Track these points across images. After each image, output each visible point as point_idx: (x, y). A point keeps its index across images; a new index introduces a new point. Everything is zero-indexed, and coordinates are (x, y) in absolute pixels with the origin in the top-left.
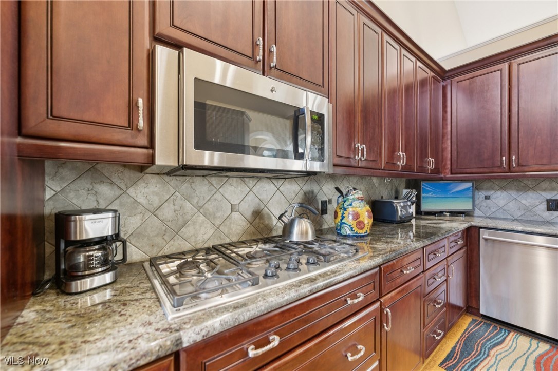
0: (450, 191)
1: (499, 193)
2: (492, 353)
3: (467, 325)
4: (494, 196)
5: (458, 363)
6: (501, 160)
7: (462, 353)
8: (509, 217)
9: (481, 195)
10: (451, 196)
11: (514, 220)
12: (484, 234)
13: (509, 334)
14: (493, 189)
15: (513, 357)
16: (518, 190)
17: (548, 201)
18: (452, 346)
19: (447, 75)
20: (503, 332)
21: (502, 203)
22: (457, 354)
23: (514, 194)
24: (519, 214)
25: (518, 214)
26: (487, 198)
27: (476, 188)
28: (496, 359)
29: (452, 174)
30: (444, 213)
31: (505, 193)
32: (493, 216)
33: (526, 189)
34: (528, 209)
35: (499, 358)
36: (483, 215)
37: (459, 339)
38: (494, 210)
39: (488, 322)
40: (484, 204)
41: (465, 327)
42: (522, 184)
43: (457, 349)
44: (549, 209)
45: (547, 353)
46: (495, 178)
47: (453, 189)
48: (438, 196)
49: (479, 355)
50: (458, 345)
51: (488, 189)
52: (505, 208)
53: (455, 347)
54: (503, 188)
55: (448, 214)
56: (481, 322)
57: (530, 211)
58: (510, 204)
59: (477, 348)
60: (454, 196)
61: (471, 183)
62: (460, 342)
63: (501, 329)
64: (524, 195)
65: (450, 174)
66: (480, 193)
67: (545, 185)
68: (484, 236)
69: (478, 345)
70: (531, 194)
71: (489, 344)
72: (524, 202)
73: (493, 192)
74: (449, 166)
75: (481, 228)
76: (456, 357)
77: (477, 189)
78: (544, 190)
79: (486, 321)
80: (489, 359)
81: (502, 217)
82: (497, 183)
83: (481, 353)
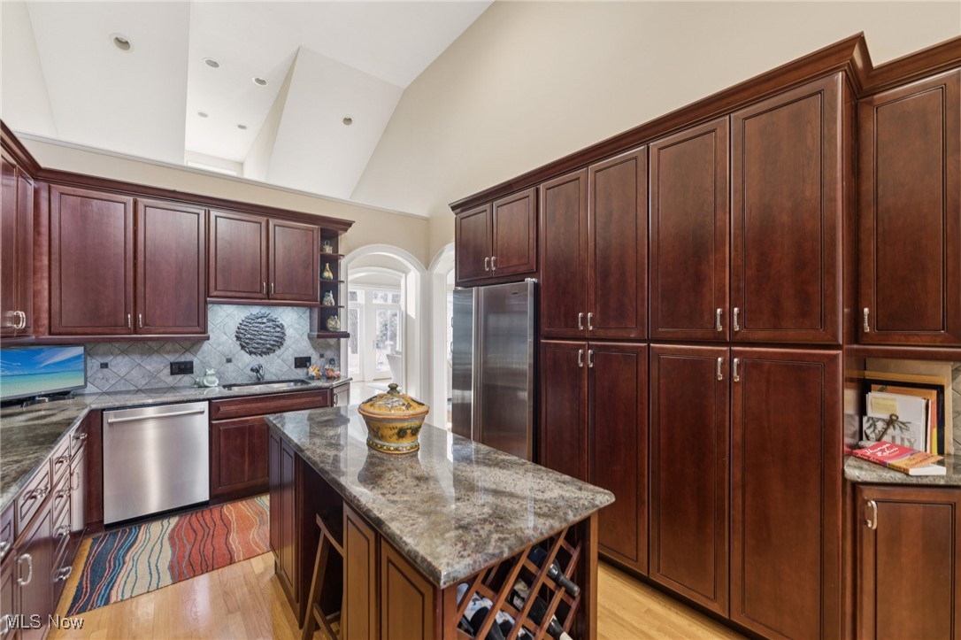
0: (41, 363)
1: (120, 359)
2: (127, 558)
3: (88, 549)
4: (113, 363)
5: (91, 595)
6: (126, 319)
7: (93, 583)
8: (132, 388)
9: (94, 363)
10: (43, 371)
11: (138, 391)
12: (110, 418)
13: (140, 529)
14: (112, 354)
15: (149, 547)
16: (142, 354)
17: (172, 364)
18: (77, 584)
19: (40, 174)
20: (134, 531)
21: (123, 371)
22: (87, 588)
23: (137, 358)
24: (144, 383)
25: (142, 383)
26: (104, 366)
27: (87, 353)
28: (133, 560)
29: (50, 334)
30: (37, 398)
31: (127, 358)
32: (112, 390)
33: (149, 352)
34: (153, 376)
35: (135, 558)
36: (99, 391)
37: (83, 571)
38: (113, 382)
39: (114, 531)
40: (100, 375)
41: (86, 553)
42: (146, 346)
43: (84, 583)
44: (172, 373)
45: (177, 524)
46: (118, 340)
47: (46, 360)
48: (16, 373)
49: (113, 570)
50: (85, 577)
51: (105, 354)
52: (127, 377)
53: (81, 583)
54: (124, 352)
55: (47, 399)
56: (105, 536)
57: (155, 378)
58: (134, 372)
59: (110, 565)
60: (49, 371)
61: (82, 348)
62: (85, 574)
63: (131, 529)
64: (149, 360)
65: (47, 334)
66: (94, 361)
67: (168, 347)
68: (110, 421)
69: (110, 562)
70: (156, 358)
71: (121, 552)
72: (148, 367)
73: (111, 358)
74: (46, 322)
75: (104, 410)
76: (87, 591)
77: (89, 355)
78: (168, 353)
79: (111, 532)
80: (125, 567)
81: (124, 389)
82: (117, 345)
83: (115, 566)
